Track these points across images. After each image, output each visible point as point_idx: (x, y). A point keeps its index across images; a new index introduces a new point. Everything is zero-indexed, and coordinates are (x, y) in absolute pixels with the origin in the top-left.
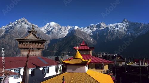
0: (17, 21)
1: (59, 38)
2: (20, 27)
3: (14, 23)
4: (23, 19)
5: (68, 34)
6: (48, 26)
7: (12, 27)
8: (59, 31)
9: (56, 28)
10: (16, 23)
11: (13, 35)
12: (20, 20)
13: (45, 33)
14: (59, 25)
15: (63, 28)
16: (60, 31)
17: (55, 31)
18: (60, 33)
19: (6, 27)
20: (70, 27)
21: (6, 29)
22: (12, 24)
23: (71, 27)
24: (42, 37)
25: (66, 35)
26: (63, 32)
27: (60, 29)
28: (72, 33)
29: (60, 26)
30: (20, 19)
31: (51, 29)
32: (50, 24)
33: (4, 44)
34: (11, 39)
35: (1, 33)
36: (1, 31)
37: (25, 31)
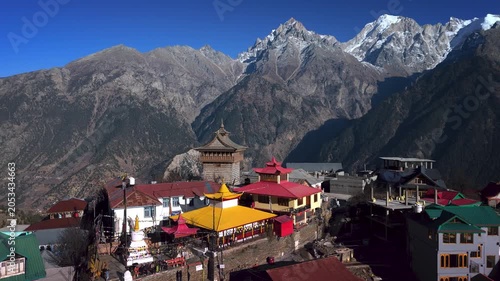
0: (275, 33)
1: (410, 72)
2: (284, 49)
3: (267, 41)
4: (293, 22)
5: (450, 54)
6: (370, 34)
7: (263, 52)
8: (412, 46)
9: (401, 34)
10: (272, 38)
11: (265, 77)
12: (282, 29)
13: (360, 59)
14: (413, 22)
15: (430, 30)
16: (417, 45)
17: (398, 49)
18: (419, 52)
19: (249, 55)
20: (460, 25)
21: (247, 61)
22: (262, 44)
23: (467, 23)
24: (351, 74)
25: (440, 59)
26: (431, 47)
27: (417, 37)
28: (469, 48)
29: (417, 25)
30: (281, 26)
31: (380, 42)
32: (377, 25)
33: (246, 105)
34: (262, 88)
35: (236, 74)
36: (238, 68)
37: (296, 61)
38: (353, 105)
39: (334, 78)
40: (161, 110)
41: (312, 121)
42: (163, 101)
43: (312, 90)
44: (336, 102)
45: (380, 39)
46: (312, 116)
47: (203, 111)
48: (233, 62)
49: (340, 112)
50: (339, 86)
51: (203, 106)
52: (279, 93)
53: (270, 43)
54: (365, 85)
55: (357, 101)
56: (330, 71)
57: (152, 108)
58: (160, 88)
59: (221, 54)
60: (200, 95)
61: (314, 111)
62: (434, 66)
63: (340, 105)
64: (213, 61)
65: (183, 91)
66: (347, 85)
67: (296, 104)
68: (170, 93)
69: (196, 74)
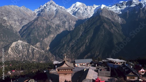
0: (46, 4)
1: (84, 18)
2: (50, 9)
3: (44, 6)
4: (51, 1)
5: (94, 14)
6: (74, 7)
7: (43, 9)
8: (85, 12)
9: (82, 8)
10: (45, 6)
11: (44, 18)
12: (48, 3)
13: (71, 14)
14: (85, 5)
15: (89, 7)
16: (86, 11)
17: (81, 12)
18: (86, 13)
19: (38, 10)
20: (96, 7)
21: (38, 12)
22: (42, 7)
23: (98, 6)
24: (69, 18)
25: (91, 15)
26: (89, 12)
27: (86, 9)
28: (98, 13)
30: (48, 2)
31: (77, 10)
32: (76, 5)
33: (38, 26)
34: (42, 21)
35: (34, 16)
36: (35, 14)
37: (53, 13)
38: (70, 27)
39: (64, 19)
40: (7, 27)
41: (58, 31)
42: (8, 24)
43: (58, 22)
44: (65, 26)
45: (77, 9)
46: (58, 30)
47: (23, 27)
48: (33, 12)
49: (66, 29)
50: (66, 22)
51: (23, 26)
52: (48, 23)
53: (45, 7)
54: (73, 21)
55: (71, 26)
56: (63, 17)
57: (4, 26)
58: (7, 19)
59: (28, 9)
60: (21, 22)
61: (59, 29)
62: (90, 17)
63: (66, 27)
64: (25, 11)
65: (15, 21)
66: (68, 21)
67: (54, 26)
68: (10, 21)
69: (20, 15)
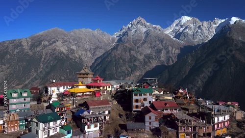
0: (131, 24)
1: (196, 44)
2: (136, 31)
3: (127, 27)
4: (139, 18)
5: (215, 35)
6: (177, 25)
7: (126, 32)
8: (197, 31)
9: (192, 26)
10: (130, 26)
11: (127, 45)
12: (135, 22)
13: (172, 37)
14: (197, 20)
15: (205, 24)
16: (199, 31)
17: (190, 32)
18: (200, 34)
19: (118, 34)
20: (219, 22)
21: (118, 37)
22: (125, 29)
23: (223, 21)
24: (168, 44)
25: (210, 38)
26: (206, 32)
27: (199, 27)
28: (224, 33)
29: (199, 21)
30: (134, 20)
31: (182, 29)
32: (180, 21)
33: (117, 58)
34: (125, 50)
35: (112, 42)
36: (113, 40)
37: (141, 37)
38: (168, 59)
39: (159, 46)
40: (76, 59)
41: (148, 66)
42: (76, 55)
43: (149, 51)
44: (160, 57)
45: (182, 27)
46: (149, 64)
47: (96, 60)
48: (111, 37)
49: (162, 62)
50: (162, 50)
51: (96, 58)
52: (133, 52)
53: (129, 28)
54: (174, 49)
55: (170, 57)
56: (158, 42)
57: (71, 59)
58: (75, 49)
59: (105, 33)
60: (94, 52)
61: (149, 61)
62: (207, 41)
63: (162, 59)
64: (101, 36)
65: (86, 50)
66: (165, 49)
67: (141, 58)
68: (79, 51)
69: (93, 42)
